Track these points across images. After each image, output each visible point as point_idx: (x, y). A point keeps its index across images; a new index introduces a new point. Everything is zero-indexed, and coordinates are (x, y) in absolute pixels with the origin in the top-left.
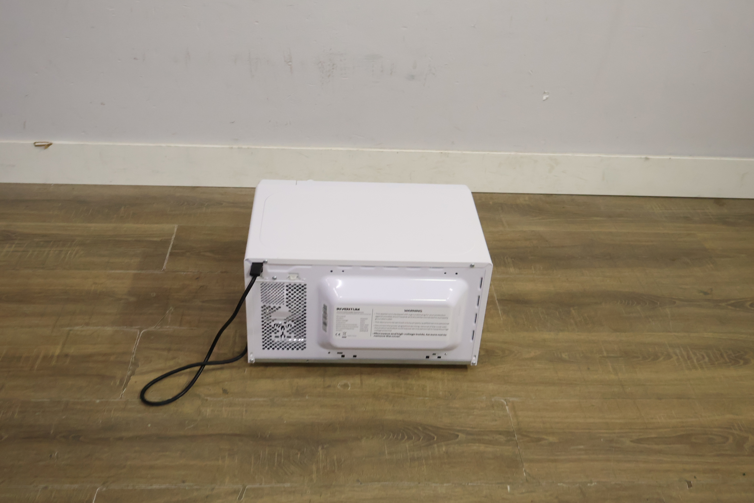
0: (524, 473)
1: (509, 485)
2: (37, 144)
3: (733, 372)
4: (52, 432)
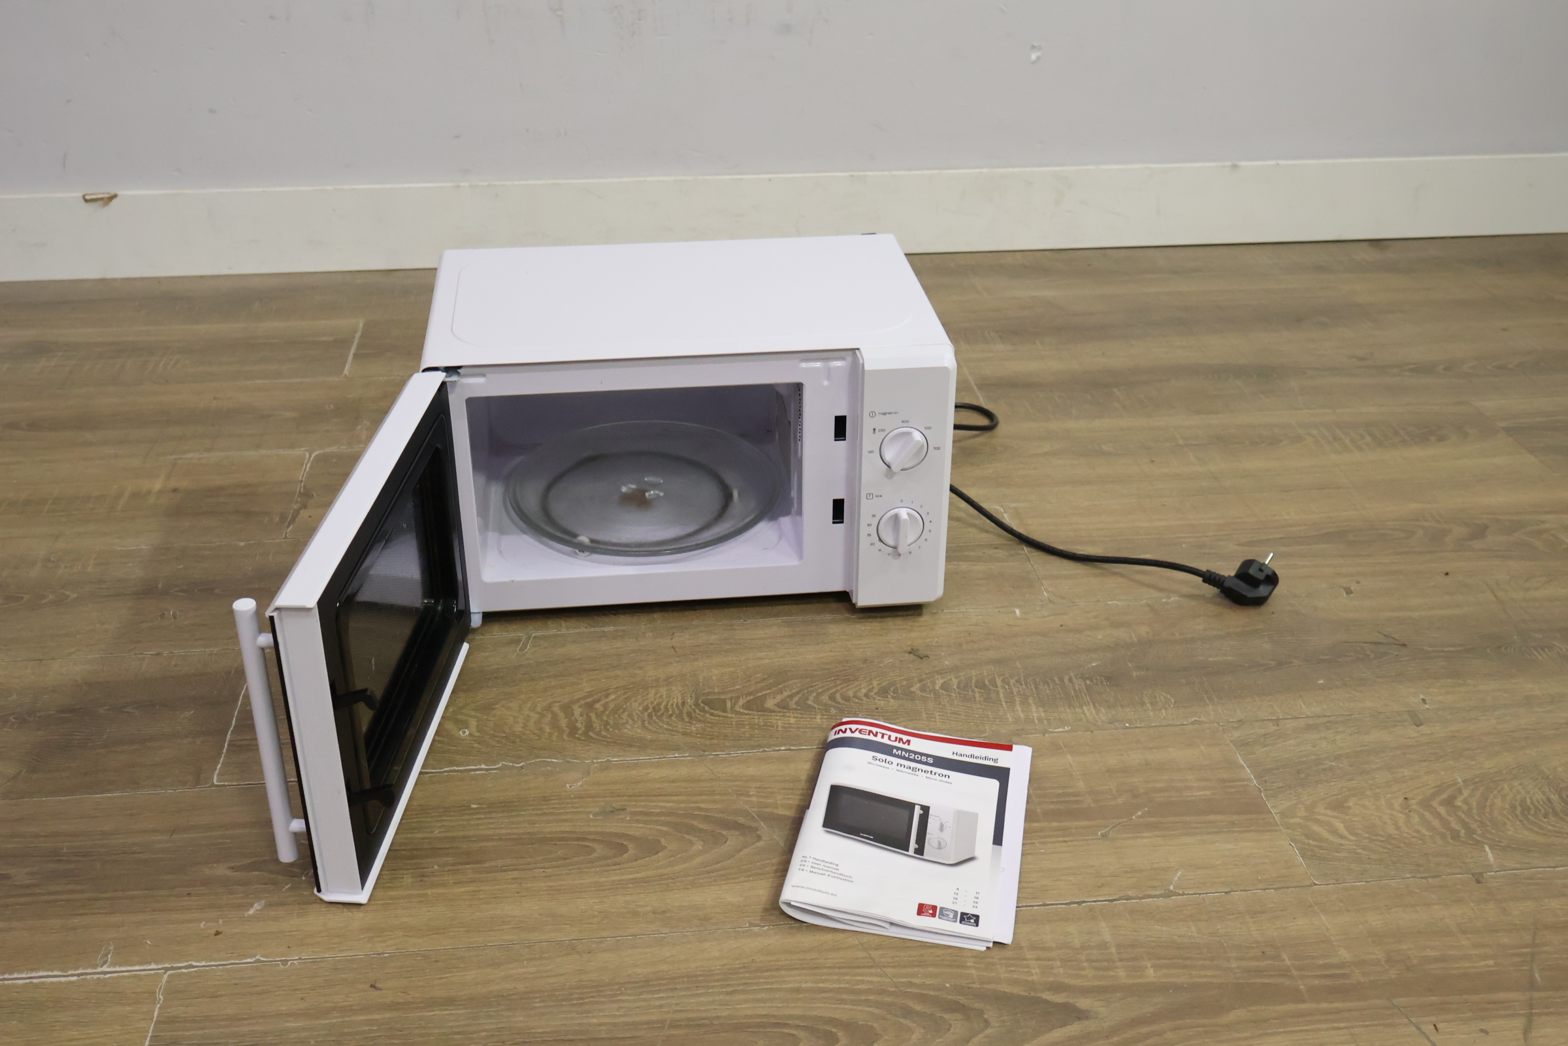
0: (1045, 593)
1: (1018, 607)
2: (87, 197)
3: (1417, 453)
4: (160, 586)
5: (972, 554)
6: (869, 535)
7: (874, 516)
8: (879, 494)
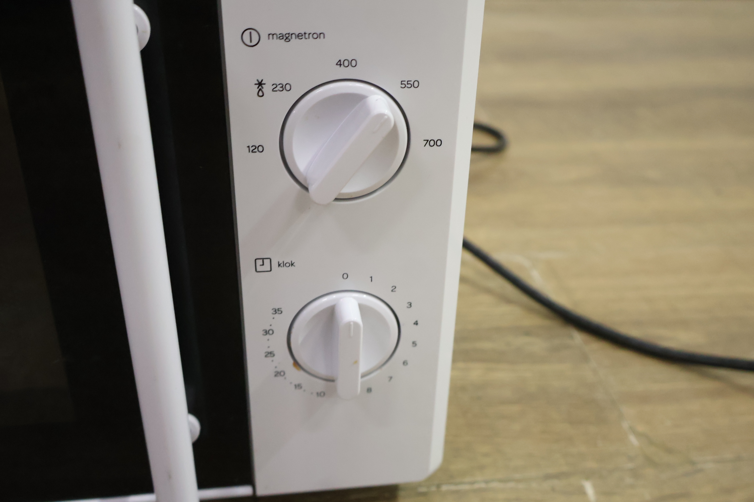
0: (633, 439)
5: (487, 345)
6: (270, 354)
7: (277, 311)
8: (288, 260)
